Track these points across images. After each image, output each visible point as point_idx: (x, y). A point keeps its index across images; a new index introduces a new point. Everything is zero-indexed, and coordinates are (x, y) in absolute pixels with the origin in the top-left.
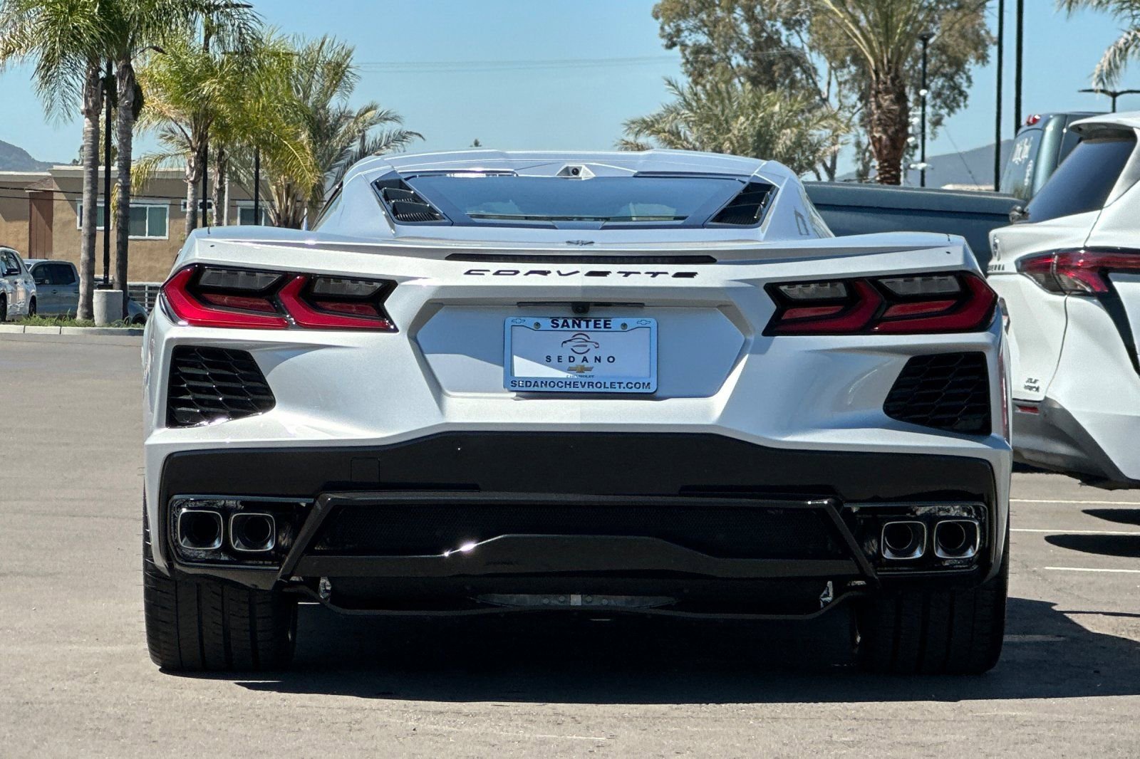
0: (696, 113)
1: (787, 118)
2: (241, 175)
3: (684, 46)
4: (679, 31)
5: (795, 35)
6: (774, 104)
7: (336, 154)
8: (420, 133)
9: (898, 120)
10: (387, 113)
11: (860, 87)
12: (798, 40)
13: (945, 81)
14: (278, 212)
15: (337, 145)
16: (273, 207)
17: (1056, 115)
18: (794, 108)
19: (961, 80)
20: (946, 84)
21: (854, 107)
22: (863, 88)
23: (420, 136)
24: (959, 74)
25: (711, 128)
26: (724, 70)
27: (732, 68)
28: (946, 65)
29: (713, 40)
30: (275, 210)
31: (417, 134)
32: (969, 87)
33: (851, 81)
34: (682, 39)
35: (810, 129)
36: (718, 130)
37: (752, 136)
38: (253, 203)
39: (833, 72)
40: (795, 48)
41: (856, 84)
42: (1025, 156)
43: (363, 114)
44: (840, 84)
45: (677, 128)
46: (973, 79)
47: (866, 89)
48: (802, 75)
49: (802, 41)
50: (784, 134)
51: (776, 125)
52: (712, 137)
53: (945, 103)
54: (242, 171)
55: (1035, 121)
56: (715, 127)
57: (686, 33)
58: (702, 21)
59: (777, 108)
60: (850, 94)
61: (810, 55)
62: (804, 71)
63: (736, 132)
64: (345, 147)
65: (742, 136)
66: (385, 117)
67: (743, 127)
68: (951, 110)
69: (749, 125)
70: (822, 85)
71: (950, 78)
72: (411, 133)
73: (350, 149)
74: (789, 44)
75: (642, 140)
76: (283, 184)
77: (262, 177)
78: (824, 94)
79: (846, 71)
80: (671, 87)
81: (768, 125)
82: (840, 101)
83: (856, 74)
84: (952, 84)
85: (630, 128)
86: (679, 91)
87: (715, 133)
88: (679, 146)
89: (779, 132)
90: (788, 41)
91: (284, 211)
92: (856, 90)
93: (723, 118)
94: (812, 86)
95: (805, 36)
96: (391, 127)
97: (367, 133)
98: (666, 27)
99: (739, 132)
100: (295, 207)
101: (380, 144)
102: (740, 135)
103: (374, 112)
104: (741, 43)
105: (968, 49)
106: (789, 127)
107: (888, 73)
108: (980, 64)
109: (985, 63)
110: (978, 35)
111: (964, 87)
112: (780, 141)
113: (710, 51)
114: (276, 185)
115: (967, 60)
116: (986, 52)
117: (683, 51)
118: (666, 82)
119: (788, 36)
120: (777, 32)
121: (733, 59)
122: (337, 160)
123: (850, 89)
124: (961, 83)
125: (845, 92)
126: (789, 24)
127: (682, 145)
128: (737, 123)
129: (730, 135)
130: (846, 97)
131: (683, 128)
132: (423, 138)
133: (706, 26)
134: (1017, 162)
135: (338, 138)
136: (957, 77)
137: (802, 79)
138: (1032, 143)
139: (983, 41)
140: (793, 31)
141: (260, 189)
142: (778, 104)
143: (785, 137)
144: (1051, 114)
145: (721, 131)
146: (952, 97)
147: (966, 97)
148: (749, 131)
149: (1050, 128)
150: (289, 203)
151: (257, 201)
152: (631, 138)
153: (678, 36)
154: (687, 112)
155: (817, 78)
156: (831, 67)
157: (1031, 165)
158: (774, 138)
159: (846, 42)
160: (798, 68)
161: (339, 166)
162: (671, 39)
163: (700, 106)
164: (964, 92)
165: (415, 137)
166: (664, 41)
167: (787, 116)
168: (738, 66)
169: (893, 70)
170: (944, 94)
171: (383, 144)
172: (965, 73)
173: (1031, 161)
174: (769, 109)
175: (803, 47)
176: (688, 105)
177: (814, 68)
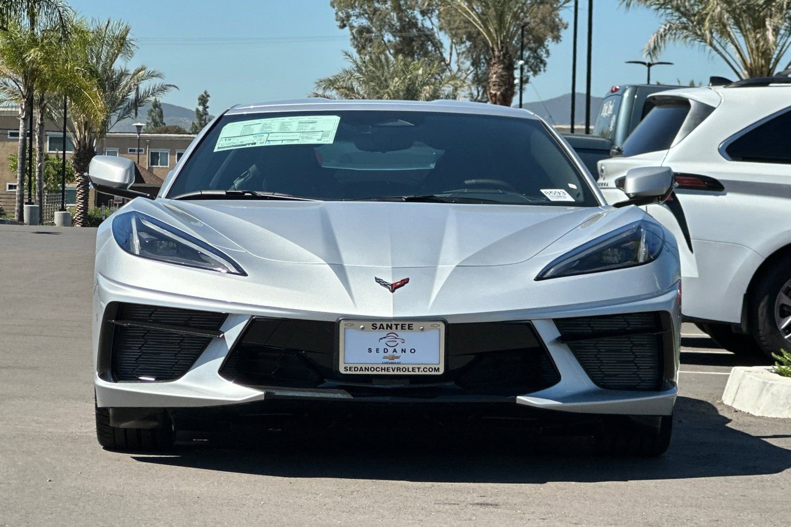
0: (364, 75)
1: (427, 79)
2: (53, 115)
3: (352, 27)
4: (348, 16)
5: (428, 20)
6: (419, 69)
7: (119, 101)
8: (176, 85)
9: (507, 82)
10: (153, 72)
11: (472, 56)
12: (430, 23)
13: (530, 53)
14: (79, 140)
15: (119, 95)
16: (75, 136)
17: (630, 86)
18: (432, 72)
19: (542, 53)
20: (532, 55)
21: (468, 69)
22: (474, 57)
23: (176, 87)
24: (541, 48)
25: (375, 85)
26: (380, 44)
27: (385, 43)
28: (532, 41)
29: (372, 23)
30: (77, 139)
31: (173, 86)
32: (547, 57)
33: (467, 52)
34: (350, 22)
35: (442, 86)
36: (380, 87)
37: (403, 91)
38: (62, 134)
39: (454, 46)
40: (427, 28)
41: (470, 54)
42: (610, 112)
43: (137, 74)
44: (458, 54)
45: (352, 85)
46: (550, 52)
47: (476, 58)
48: (432, 47)
49: (432, 24)
50: (425, 90)
51: (420, 83)
52: (376, 91)
53: (531, 67)
54: (54, 112)
55: (616, 90)
56: (377, 84)
57: (353, 18)
58: (364, 10)
59: (420, 72)
60: (465, 61)
61: (438, 34)
62: (434, 45)
63: (392, 88)
64: (125, 96)
65: (396, 91)
66: (152, 74)
67: (397, 85)
68: (535, 73)
69: (401, 83)
70: (446, 55)
71: (534, 51)
72: (170, 86)
73: (128, 97)
74: (423, 25)
75: (328, 93)
76: (82, 121)
77: (68, 116)
78: (447, 61)
79: (463, 46)
80: (348, 57)
81: (414, 83)
82: (458, 66)
83: (470, 48)
84: (535, 55)
85: (319, 85)
86: (353, 60)
87: (378, 89)
88: (353, 97)
89: (421, 88)
90: (422, 24)
91: (83, 139)
92: (470, 59)
93: (383, 79)
94: (439, 55)
95: (435, 20)
96: (156, 82)
97: (140, 86)
98: (340, 14)
99: (394, 88)
100: (91, 137)
101: (149, 93)
102: (395, 90)
103: (144, 71)
104: (391, 26)
105: (547, 32)
106: (428, 84)
107: (501, 51)
108: (555, 42)
109: (559, 41)
110: (554, 22)
111: (544, 56)
112: (422, 94)
113: (369, 31)
114: (77, 122)
115: (546, 39)
116: (559, 34)
117: (351, 30)
118: (344, 54)
119: (422, 20)
120: (414, 17)
121: (386, 36)
122: (119, 105)
123: (465, 58)
124: (542, 55)
125: (462, 60)
126: (423, 13)
127: (355, 96)
128: (393, 82)
129: (388, 90)
130: (463, 63)
131: (356, 85)
132: (177, 88)
133: (367, 13)
134: (604, 116)
135: (120, 90)
136: (539, 50)
137: (432, 50)
138: (614, 104)
139: (558, 26)
140: (426, 17)
141: (67, 125)
142: (421, 69)
143: (425, 92)
144: (627, 85)
145: (382, 87)
146: (535, 64)
147: (545, 65)
148: (401, 87)
149: (626, 95)
150: (86, 134)
151: (65, 132)
152: (320, 92)
153: (348, 20)
154: (358, 74)
155: (443, 50)
156: (452, 42)
157: (614, 118)
158: (418, 93)
159: (464, 26)
160: (429, 43)
161: (121, 108)
162: (343, 21)
163: (368, 71)
164: (544, 60)
165: (171, 88)
166: (338, 23)
167: (427, 77)
168: (389, 41)
169: (504, 49)
170: (530, 62)
171: (150, 93)
172: (544, 48)
173: (614, 116)
174: (415, 73)
175: (433, 28)
176: (359, 70)
177: (440, 43)
